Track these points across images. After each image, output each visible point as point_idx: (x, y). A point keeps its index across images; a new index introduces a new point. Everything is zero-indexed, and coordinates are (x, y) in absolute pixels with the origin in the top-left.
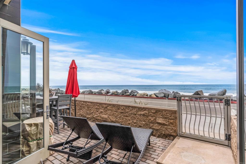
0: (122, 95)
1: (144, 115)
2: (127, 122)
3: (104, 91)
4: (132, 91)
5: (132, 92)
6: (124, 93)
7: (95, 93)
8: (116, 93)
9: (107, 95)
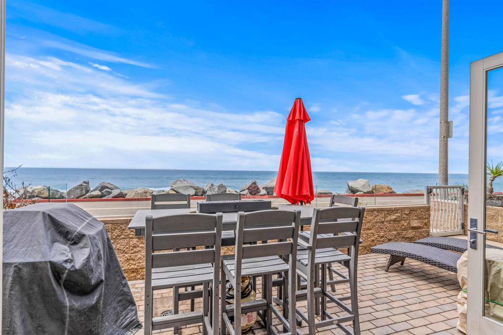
1: (395, 221)
2: (369, 240)
4: (105, 185)
5: (103, 187)
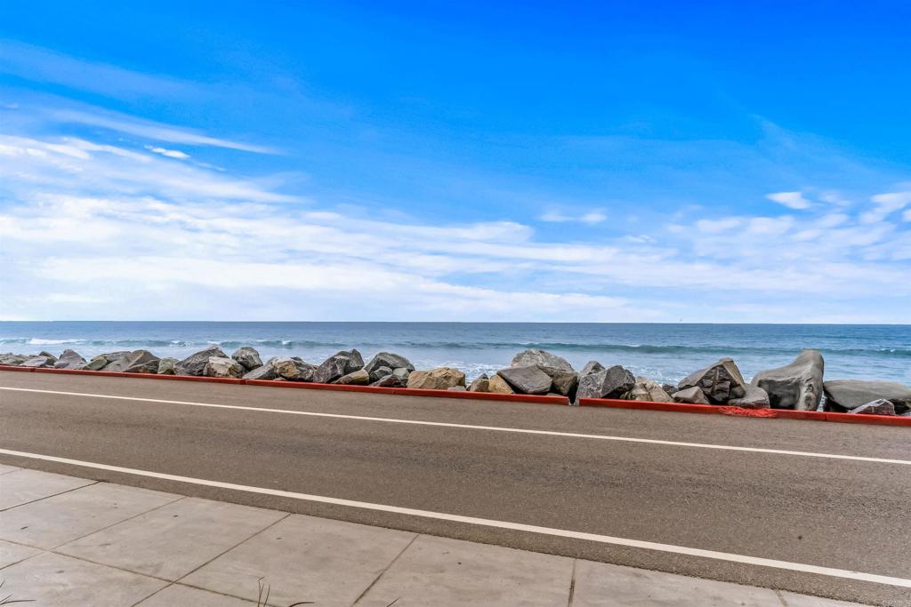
0: (329, 382)
3: (225, 357)
4: (381, 358)
5: (379, 363)
6: (339, 372)
7: (171, 372)
8: (294, 371)
9: (243, 383)
